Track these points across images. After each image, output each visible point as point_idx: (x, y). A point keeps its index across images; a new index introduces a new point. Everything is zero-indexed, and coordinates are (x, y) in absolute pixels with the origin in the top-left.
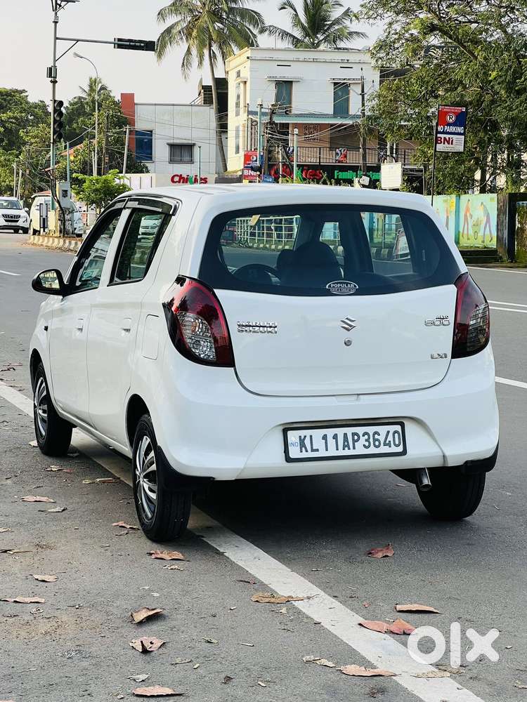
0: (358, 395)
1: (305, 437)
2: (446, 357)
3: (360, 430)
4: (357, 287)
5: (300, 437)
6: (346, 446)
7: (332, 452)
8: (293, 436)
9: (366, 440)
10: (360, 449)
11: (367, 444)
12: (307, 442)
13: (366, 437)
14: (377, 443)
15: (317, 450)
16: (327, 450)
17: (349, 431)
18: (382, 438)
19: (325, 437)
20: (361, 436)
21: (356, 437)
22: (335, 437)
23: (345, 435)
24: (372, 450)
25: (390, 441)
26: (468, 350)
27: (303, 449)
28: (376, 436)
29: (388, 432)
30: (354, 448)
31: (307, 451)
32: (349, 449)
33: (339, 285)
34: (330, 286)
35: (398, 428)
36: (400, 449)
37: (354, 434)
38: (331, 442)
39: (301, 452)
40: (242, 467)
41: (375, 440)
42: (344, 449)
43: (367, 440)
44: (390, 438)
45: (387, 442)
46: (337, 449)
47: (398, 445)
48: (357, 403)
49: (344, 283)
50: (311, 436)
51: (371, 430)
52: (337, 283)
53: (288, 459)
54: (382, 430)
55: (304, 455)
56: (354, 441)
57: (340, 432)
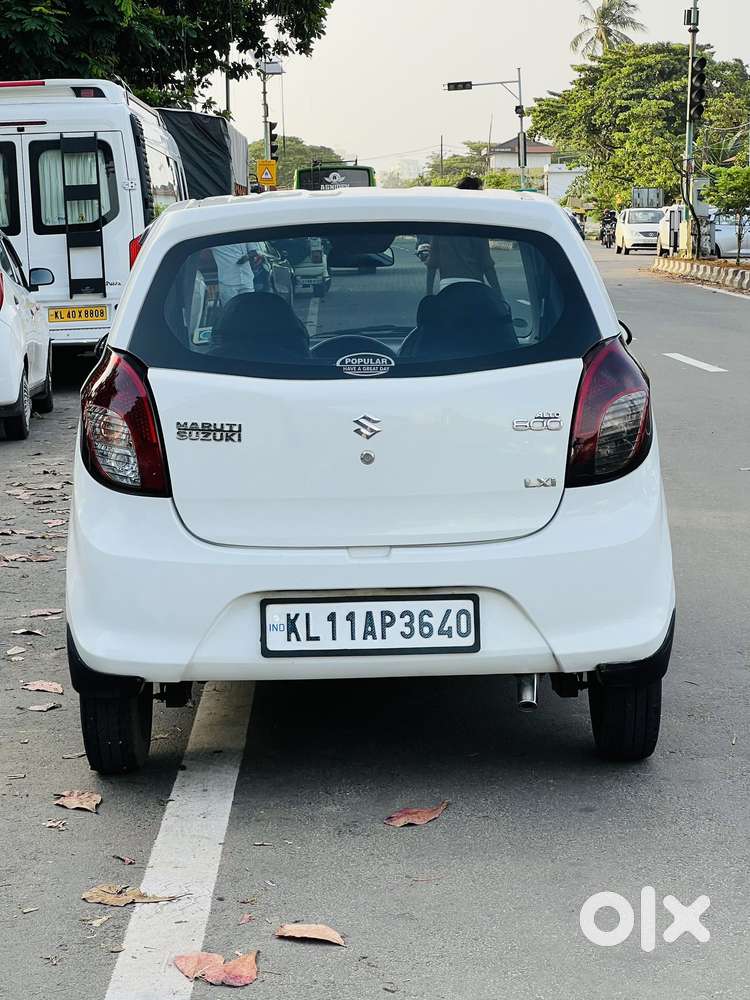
0: (391, 547)
1: (297, 615)
2: (554, 484)
3: (396, 607)
4: (393, 364)
5: (288, 615)
6: (369, 632)
7: (344, 642)
8: (277, 614)
9: (407, 624)
10: (394, 639)
11: (407, 631)
12: (300, 625)
13: (407, 619)
14: (426, 630)
15: (317, 639)
16: (334, 638)
17: (377, 608)
18: (436, 622)
19: (332, 617)
20: (397, 617)
21: (388, 619)
22: (351, 617)
23: (369, 615)
24: (417, 641)
25: (450, 628)
26: (597, 472)
27: (293, 635)
28: (426, 619)
29: (448, 612)
30: (384, 637)
31: (298, 639)
32: (374, 638)
33: (360, 361)
34: (343, 362)
35: (468, 605)
36: (469, 641)
37: (384, 614)
38: (343, 626)
39: (289, 640)
40: (186, 662)
41: (422, 624)
42: (365, 638)
43: (409, 625)
44: (452, 622)
45: (446, 628)
46: (353, 638)
47: (465, 635)
48: (386, 561)
49: (370, 357)
50: (307, 615)
51: (416, 607)
52: (357, 357)
53: (266, 653)
54: (437, 608)
55: (294, 646)
56: (385, 625)
57: (360, 609)
